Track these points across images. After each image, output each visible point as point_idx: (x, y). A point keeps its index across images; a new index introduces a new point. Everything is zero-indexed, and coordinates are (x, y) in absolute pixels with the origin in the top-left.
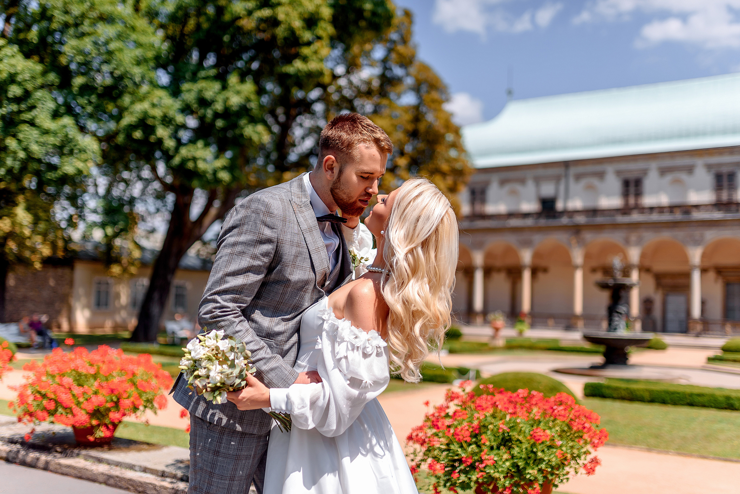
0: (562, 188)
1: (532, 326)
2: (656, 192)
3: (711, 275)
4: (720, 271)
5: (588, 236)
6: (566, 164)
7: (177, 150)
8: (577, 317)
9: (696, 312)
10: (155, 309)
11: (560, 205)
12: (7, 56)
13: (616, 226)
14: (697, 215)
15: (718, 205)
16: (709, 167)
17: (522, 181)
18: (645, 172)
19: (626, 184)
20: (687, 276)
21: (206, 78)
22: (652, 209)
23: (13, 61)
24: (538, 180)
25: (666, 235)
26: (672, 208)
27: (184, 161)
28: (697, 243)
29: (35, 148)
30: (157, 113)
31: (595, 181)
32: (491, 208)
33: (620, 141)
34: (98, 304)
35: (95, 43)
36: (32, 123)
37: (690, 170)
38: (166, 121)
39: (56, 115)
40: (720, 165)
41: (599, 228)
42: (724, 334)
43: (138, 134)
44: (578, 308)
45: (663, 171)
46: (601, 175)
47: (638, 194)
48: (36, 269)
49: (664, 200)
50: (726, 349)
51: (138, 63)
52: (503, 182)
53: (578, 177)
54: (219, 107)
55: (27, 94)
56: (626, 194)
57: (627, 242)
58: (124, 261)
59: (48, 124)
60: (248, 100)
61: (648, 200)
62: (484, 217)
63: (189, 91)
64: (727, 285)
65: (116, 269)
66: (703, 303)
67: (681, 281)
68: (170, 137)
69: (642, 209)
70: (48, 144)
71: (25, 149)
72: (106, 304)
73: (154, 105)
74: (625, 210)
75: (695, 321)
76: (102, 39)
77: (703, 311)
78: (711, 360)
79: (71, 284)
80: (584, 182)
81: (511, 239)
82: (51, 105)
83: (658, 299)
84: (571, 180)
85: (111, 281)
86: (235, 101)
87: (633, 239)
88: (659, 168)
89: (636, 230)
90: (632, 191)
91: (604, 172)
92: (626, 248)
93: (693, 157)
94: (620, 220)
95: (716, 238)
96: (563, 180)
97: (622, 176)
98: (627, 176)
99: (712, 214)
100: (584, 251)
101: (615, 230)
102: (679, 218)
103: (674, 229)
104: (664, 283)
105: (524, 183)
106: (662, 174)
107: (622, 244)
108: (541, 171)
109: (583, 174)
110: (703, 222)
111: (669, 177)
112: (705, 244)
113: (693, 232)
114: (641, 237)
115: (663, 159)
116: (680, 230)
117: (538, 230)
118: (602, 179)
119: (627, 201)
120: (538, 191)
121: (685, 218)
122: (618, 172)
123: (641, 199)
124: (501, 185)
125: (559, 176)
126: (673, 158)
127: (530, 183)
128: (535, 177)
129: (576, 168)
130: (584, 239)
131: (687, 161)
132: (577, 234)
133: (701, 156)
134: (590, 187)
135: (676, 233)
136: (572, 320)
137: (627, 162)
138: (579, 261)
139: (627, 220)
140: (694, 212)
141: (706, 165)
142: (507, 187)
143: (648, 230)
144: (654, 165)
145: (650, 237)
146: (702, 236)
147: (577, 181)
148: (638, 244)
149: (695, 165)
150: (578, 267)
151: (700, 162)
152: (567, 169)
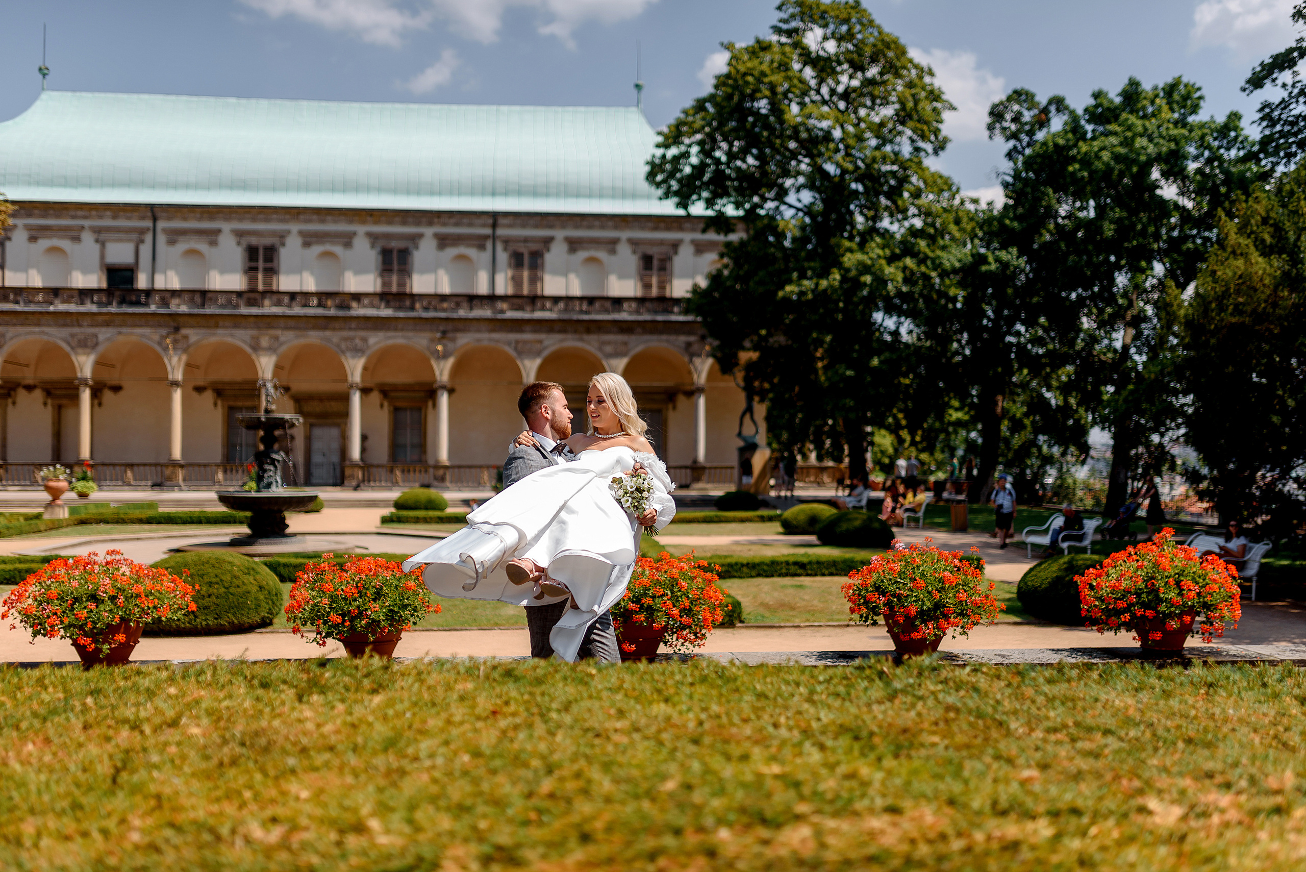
0: (145, 250)
1: (100, 481)
2: (298, 270)
3: (375, 397)
4: (386, 391)
5: (193, 335)
6: (153, 211)
8: (175, 464)
9: (355, 453)
11: (142, 282)
13: (238, 321)
14: (358, 310)
15: (385, 297)
16: (374, 238)
17: (73, 235)
18: (282, 237)
19: (252, 253)
20: (345, 399)
22: (293, 296)
24: (101, 235)
25: (314, 337)
26: (323, 297)
28: (358, 351)
31: (202, 246)
32: (14, 277)
37: (347, 240)
40: (388, 236)
41: (212, 322)
42: (395, 484)
44: (177, 453)
45: (308, 239)
46: (212, 236)
47: (271, 271)
49: (310, 284)
50: (399, 505)
52: (34, 235)
53: (174, 236)
56: (251, 270)
57: (256, 348)
61: (286, 283)
64: (396, 410)
66: (364, 438)
67: (334, 406)
69: (277, 295)
74: (251, 296)
75: (355, 465)
77: (363, 450)
78: (385, 520)
80: (182, 246)
81: (56, 335)
84: (161, 239)
87: (265, 342)
88: (301, 233)
89: (270, 327)
90: (261, 264)
91: (218, 231)
92: (254, 357)
93: (351, 222)
94: (244, 310)
95: (383, 344)
96: (149, 238)
97: (245, 241)
98: (254, 241)
99: (378, 308)
100: (184, 358)
101: (236, 326)
102: (333, 312)
103: (325, 328)
104: (307, 408)
105: (77, 239)
106: (307, 244)
107: (248, 350)
108: (108, 222)
109: (184, 232)
110: (367, 319)
111: (317, 249)
112: (368, 352)
113: (351, 334)
114: (277, 338)
115: (309, 221)
116: (334, 329)
117: (109, 321)
118: (213, 243)
119: (253, 281)
120: (102, 256)
121: (341, 313)
122: (239, 234)
123: (275, 279)
124: (33, 239)
125: (142, 231)
126: (323, 221)
127: (88, 238)
128: (97, 231)
129: (169, 219)
130: (186, 337)
131: (342, 227)
132: (177, 329)
133: (364, 222)
134: (192, 253)
135: (328, 333)
136: (168, 471)
137: (254, 220)
138: (179, 376)
139: (254, 311)
140: (354, 304)
141: (369, 235)
142: (44, 243)
143: (287, 328)
144: (295, 227)
145: (291, 340)
146: (365, 340)
147: (171, 242)
148: (271, 349)
149: (355, 234)
150: (175, 384)
151: (361, 229)
152: (155, 219)
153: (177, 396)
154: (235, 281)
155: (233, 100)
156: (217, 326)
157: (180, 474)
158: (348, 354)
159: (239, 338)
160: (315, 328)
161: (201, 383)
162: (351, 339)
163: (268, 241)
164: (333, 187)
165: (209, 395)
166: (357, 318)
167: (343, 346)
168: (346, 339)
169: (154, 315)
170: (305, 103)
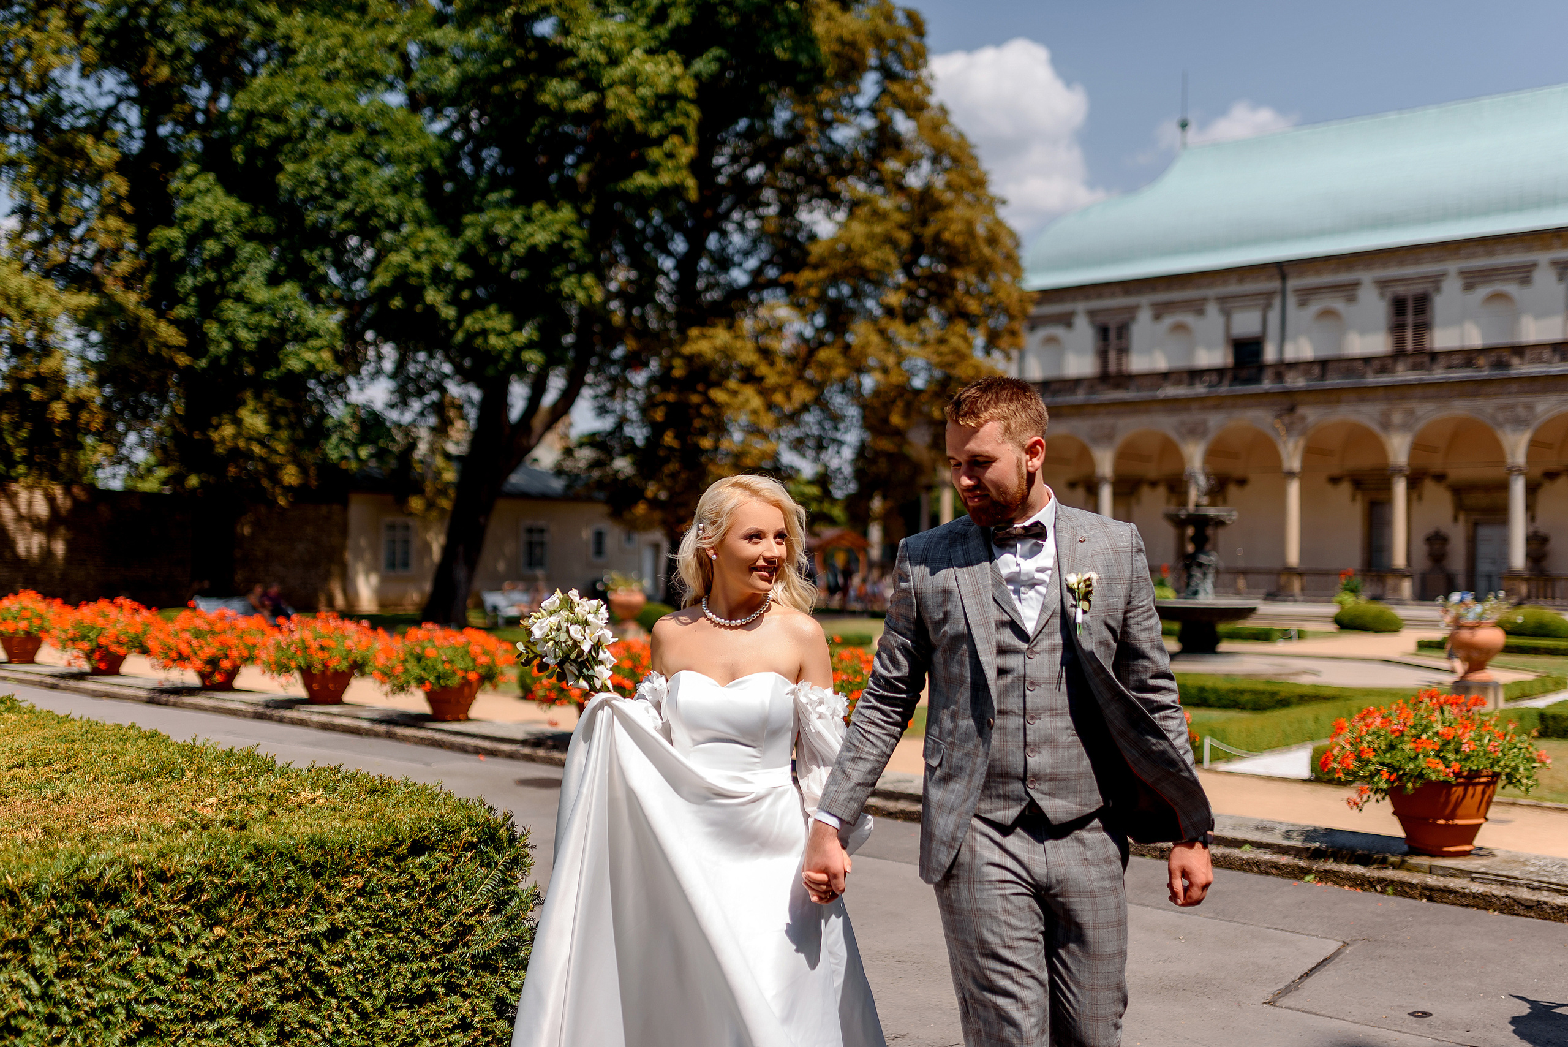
0: (1274, 316)
2: (1458, 321)
5: (1312, 415)
6: (1281, 269)
7: (460, 321)
8: (1290, 571)
9: (1519, 559)
10: (461, 573)
11: (1270, 354)
12: (200, 191)
13: (1363, 393)
14: (1521, 368)
16: (1561, 267)
17: (1197, 308)
18: (1436, 281)
19: (1399, 306)
20: (1504, 487)
21: (498, 205)
23: (208, 200)
24: (1226, 304)
25: (1461, 408)
27: (471, 336)
28: (1520, 423)
29: (243, 334)
30: (424, 266)
31: (1338, 304)
32: (1138, 363)
33: (1388, 222)
34: (392, 565)
35: (324, 165)
36: (240, 298)
37: (1524, 274)
38: (439, 277)
39: (273, 280)
41: (1332, 396)
43: (396, 303)
44: (1293, 557)
45: (1471, 280)
46: (1349, 291)
47: (1423, 327)
48: (281, 506)
49: (1474, 338)
51: (395, 189)
52: (1160, 311)
53: (1306, 295)
54: (519, 249)
55: (230, 253)
56: (1397, 329)
57: (1386, 425)
58: (429, 488)
59: (261, 295)
60: (564, 236)
61: (1442, 339)
62: (1124, 380)
63: (472, 225)
65: (416, 503)
67: (1491, 498)
68: (449, 303)
70: (263, 327)
71: (232, 338)
72: (406, 564)
73: (417, 256)
74: (1392, 361)
75: (1517, 575)
76: (335, 158)
79: (344, 531)
80: (1315, 307)
81: (1165, 424)
82: (268, 264)
83: (1457, 536)
84: (1292, 301)
85: (411, 522)
86: (541, 238)
87: (1397, 418)
88: (1462, 273)
89: (1403, 398)
90: (1410, 319)
91: (1356, 285)
92: (1383, 436)
93: (1529, 249)
94: (1371, 380)
95: (1555, 412)
96: (1277, 302)
97: (1390, 292)
98: (1401, 290)
99: (1550, 362)
100: (1302, 443)
101: (1362, 400)
102: (1486, 373)
103: (1475, 395)
104: (1471, 500)
105: (1200, 312)
106: (1469, 287)
107: (1375, 427)
108: (1233, 288)
109: (1316, 290)
110: (1532, 379)
111: (1483, 291)
112: (1536, 424)
113: (1511, 400)
114: (1411, 412)
115: (1473, 256)
116: (1487, 396)
117: (1218, 403)
118: (1351, 299)
119: (1400, 341)
120: (1228, 327)
121: (1496, 374)
122: (1383, 284)
123: (1427, 337)
124: (1157, 317)
125: (1269, 295)
126: (1490, 254)
127: (1213, 311)
128: (1222, 300)
129: (1301, 274)
130: (1303, 418)
131: (1518, 258)
132: (1292, 410)
133: (1548, 247)
134: (1327, 314)
135: (1479, 402)
136: (1283, 579)
137: (1401, 263)
138: (1294, 463)
139: (1384, 379)
140: (1515, 361)
141: (1555, 263)
142: (1169, 321)
143: (1425, 398)
144: (1453, 267)
145: (1428, 412)
146: (1530, 407)
147: (1303, 303)
148: (1405, 427)
149: (1534, 265)
150: (1291, 475)
151: (1543, 258)
152: (1284, 278)
153: (1294, 489)
154: (1377, 343)
155: (1393, 116)
156: (1339, 401)
157: (1296, 584)
158: (1508, 429)
159: (1365, 415)
160: (1462, 395)
161: (1336, 471)
162: (1512, 407)
163: (1417, 289)
164: (1505, 207)
165: (1345, 488)
166: (1519, 379)
167: (1500, 417)
168: (1503, 408)
169: (1267, 394)
170: (1486, 101)
